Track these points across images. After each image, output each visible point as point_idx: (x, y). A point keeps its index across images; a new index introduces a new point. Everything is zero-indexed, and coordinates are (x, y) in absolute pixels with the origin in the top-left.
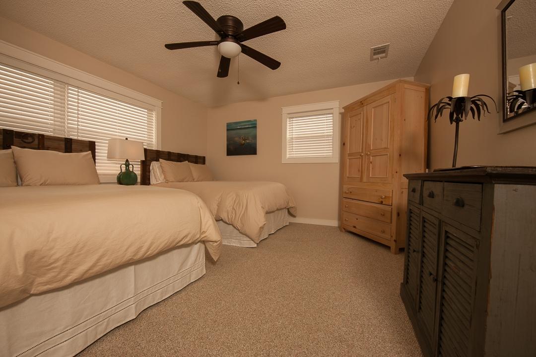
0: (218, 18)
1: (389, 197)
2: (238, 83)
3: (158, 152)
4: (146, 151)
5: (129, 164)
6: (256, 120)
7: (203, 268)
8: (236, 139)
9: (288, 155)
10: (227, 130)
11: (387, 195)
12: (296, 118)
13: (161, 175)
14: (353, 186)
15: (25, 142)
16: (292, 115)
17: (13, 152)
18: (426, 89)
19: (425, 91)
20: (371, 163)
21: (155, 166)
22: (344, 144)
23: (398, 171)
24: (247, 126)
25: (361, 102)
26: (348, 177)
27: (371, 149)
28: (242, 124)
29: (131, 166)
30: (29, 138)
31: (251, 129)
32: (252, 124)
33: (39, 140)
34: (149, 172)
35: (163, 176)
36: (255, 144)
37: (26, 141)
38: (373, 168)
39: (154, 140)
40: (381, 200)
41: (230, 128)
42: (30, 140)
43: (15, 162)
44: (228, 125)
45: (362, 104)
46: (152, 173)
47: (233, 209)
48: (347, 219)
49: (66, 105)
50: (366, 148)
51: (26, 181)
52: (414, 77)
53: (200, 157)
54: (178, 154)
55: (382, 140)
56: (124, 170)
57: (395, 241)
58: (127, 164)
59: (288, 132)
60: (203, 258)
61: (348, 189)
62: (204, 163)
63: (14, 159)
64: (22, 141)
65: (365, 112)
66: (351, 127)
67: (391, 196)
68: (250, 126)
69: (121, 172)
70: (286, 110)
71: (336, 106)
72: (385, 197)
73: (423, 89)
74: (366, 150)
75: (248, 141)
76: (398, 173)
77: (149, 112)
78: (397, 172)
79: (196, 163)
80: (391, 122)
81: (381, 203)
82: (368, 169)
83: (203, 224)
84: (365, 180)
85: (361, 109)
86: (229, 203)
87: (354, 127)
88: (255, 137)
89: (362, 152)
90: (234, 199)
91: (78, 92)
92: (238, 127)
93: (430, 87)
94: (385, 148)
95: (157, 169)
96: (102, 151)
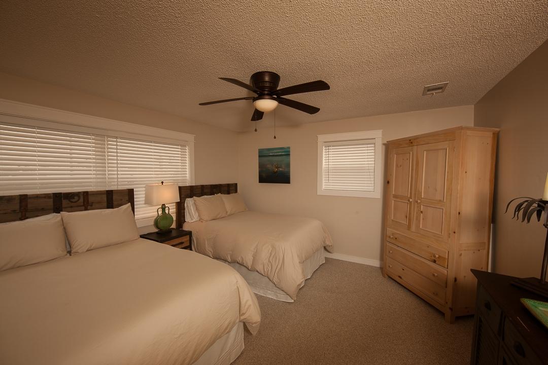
0: (253, 73)
1: (445, 258)
2: (275, 138)
3: (191, 187)
4: (181, 189)
5: (165, 207)
6: (289, 148)
7: (242, 343)
8: (268, 166)
9: (324, 186)
10: (259, 156)
11: (440, 255)
12: (333, 146)
13: (195, 213)
14: (398, 232)
15: (72, 202)
16: (328, 144)
17: (62, 219)
18: (494, 134)
19: (492, 136)
20: (422, 212)
21: (189, 202)
22: (388, 182)
23: (456, 232)
24: (280, 154)
25: (410, 140)
26: (392, 220)
27: (422, 197)
28: (275, 151)
29: (167, 209)
30: (75, 198)
31: (284, 157)
32: (285, 152)
33: (84, 198)
34: (184, 209)
35: (197, 214)
36: (289, 172)
37: (73, 200)
38: (423, 219)
39: (187, 175)
40: (433, 258)
41: (262, 154)
42: (76, 198)
43: (65, 228)
44: (260, 151)
45: (412, 143)
46: (186, 210)
47: (269, 261)
48: (391, 266)
49: (106, 149)
50: (415, 194)
51: (74, 247)
52: (475, 105)
53: (232, 184)
54: (211, 185)
55: (436, 190)
56: (160, 213)
57: (451, 309)
58: (163, 207)
59: (324, 161)
60: (242, 334)
61: (393, 234)
62: (236, 191)
63: (63, 225)
64: (70, 201)
65: (415, 153)
66: (397, 166)
67: (447, 257)
68: (283, 154)
69: (158, 216)
70: (321, 138)
71: (379, 136)
72: (439, 257)
73: (490, 134)
74: (415, 197)
75: (281, 169)
76: (456, 235)
77: (182, 148)
78: (454, 233)
79: (229, 193)
80: (448, 172)
81: (435, 262)
82: (418, 220)
83: (242, 305)
84: (413, 228)
85: (410, 148)
86: (264, 255)
87: (401, 166)
88: (288, 165)
89: (411, 198)
90: (270, 251)
91: (117, 142)
92: (271, 154)
93: (499, 132)
94: (440, 201)
95: (192, 207)
96: (139, 197)
